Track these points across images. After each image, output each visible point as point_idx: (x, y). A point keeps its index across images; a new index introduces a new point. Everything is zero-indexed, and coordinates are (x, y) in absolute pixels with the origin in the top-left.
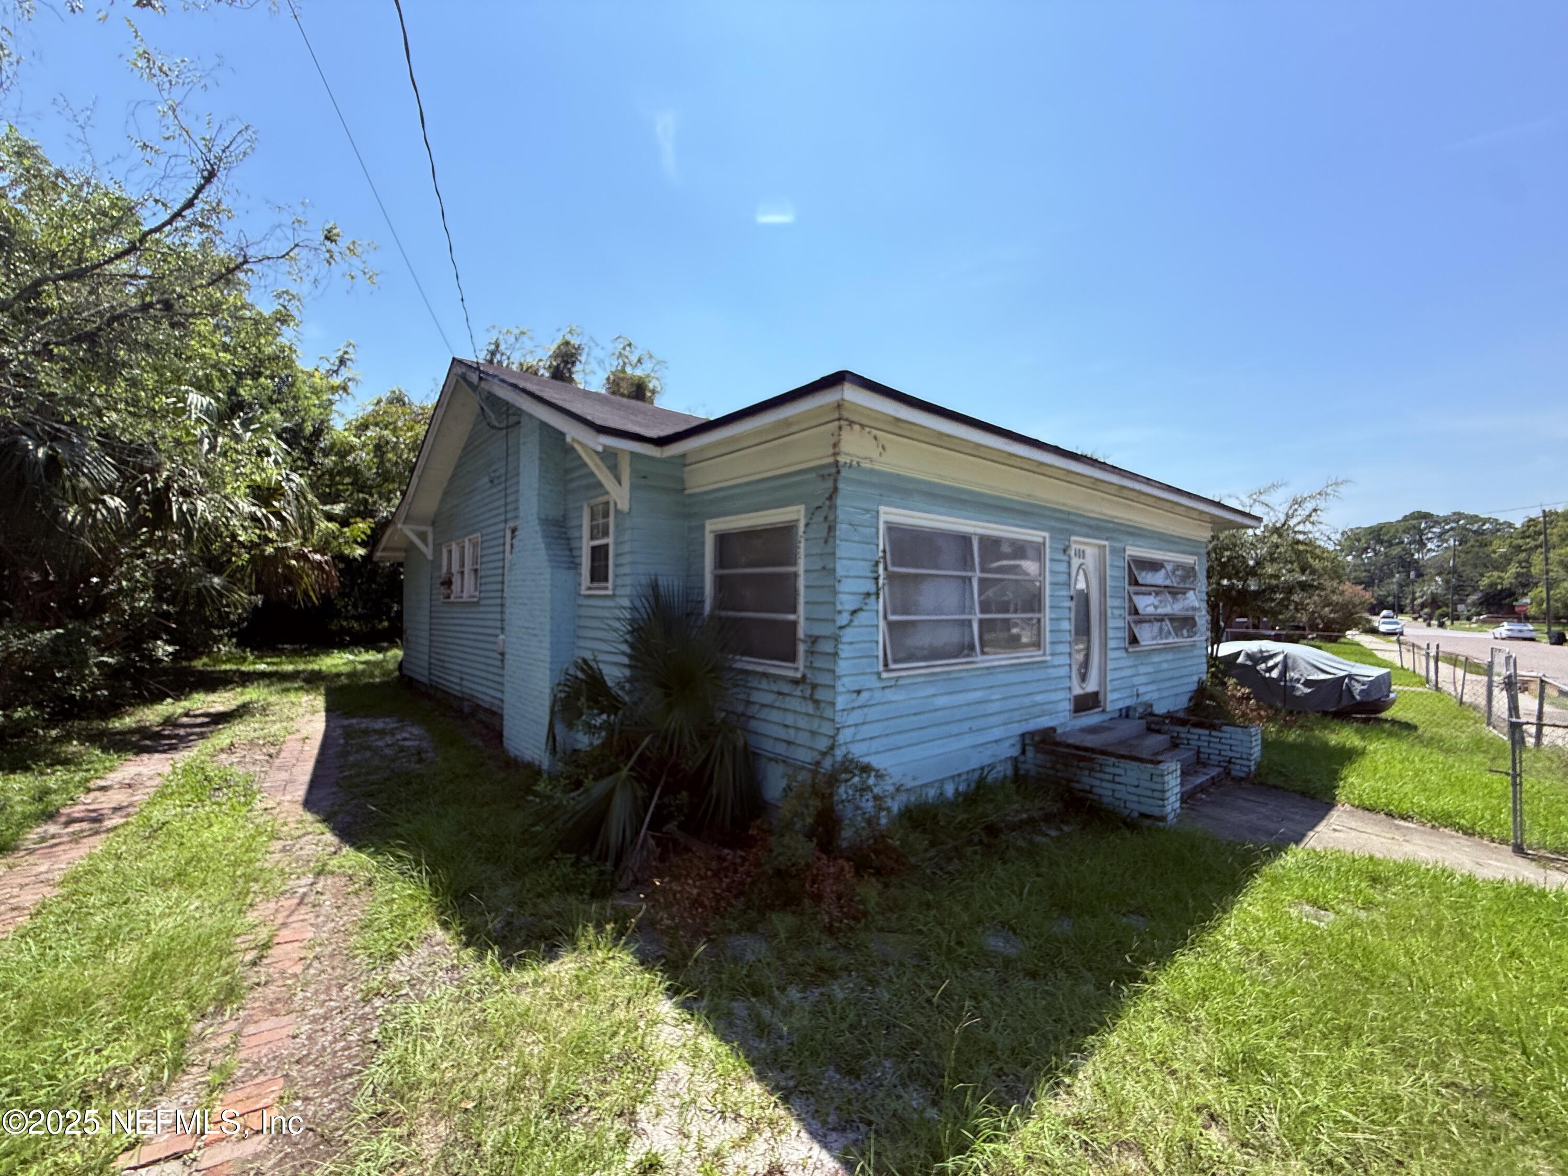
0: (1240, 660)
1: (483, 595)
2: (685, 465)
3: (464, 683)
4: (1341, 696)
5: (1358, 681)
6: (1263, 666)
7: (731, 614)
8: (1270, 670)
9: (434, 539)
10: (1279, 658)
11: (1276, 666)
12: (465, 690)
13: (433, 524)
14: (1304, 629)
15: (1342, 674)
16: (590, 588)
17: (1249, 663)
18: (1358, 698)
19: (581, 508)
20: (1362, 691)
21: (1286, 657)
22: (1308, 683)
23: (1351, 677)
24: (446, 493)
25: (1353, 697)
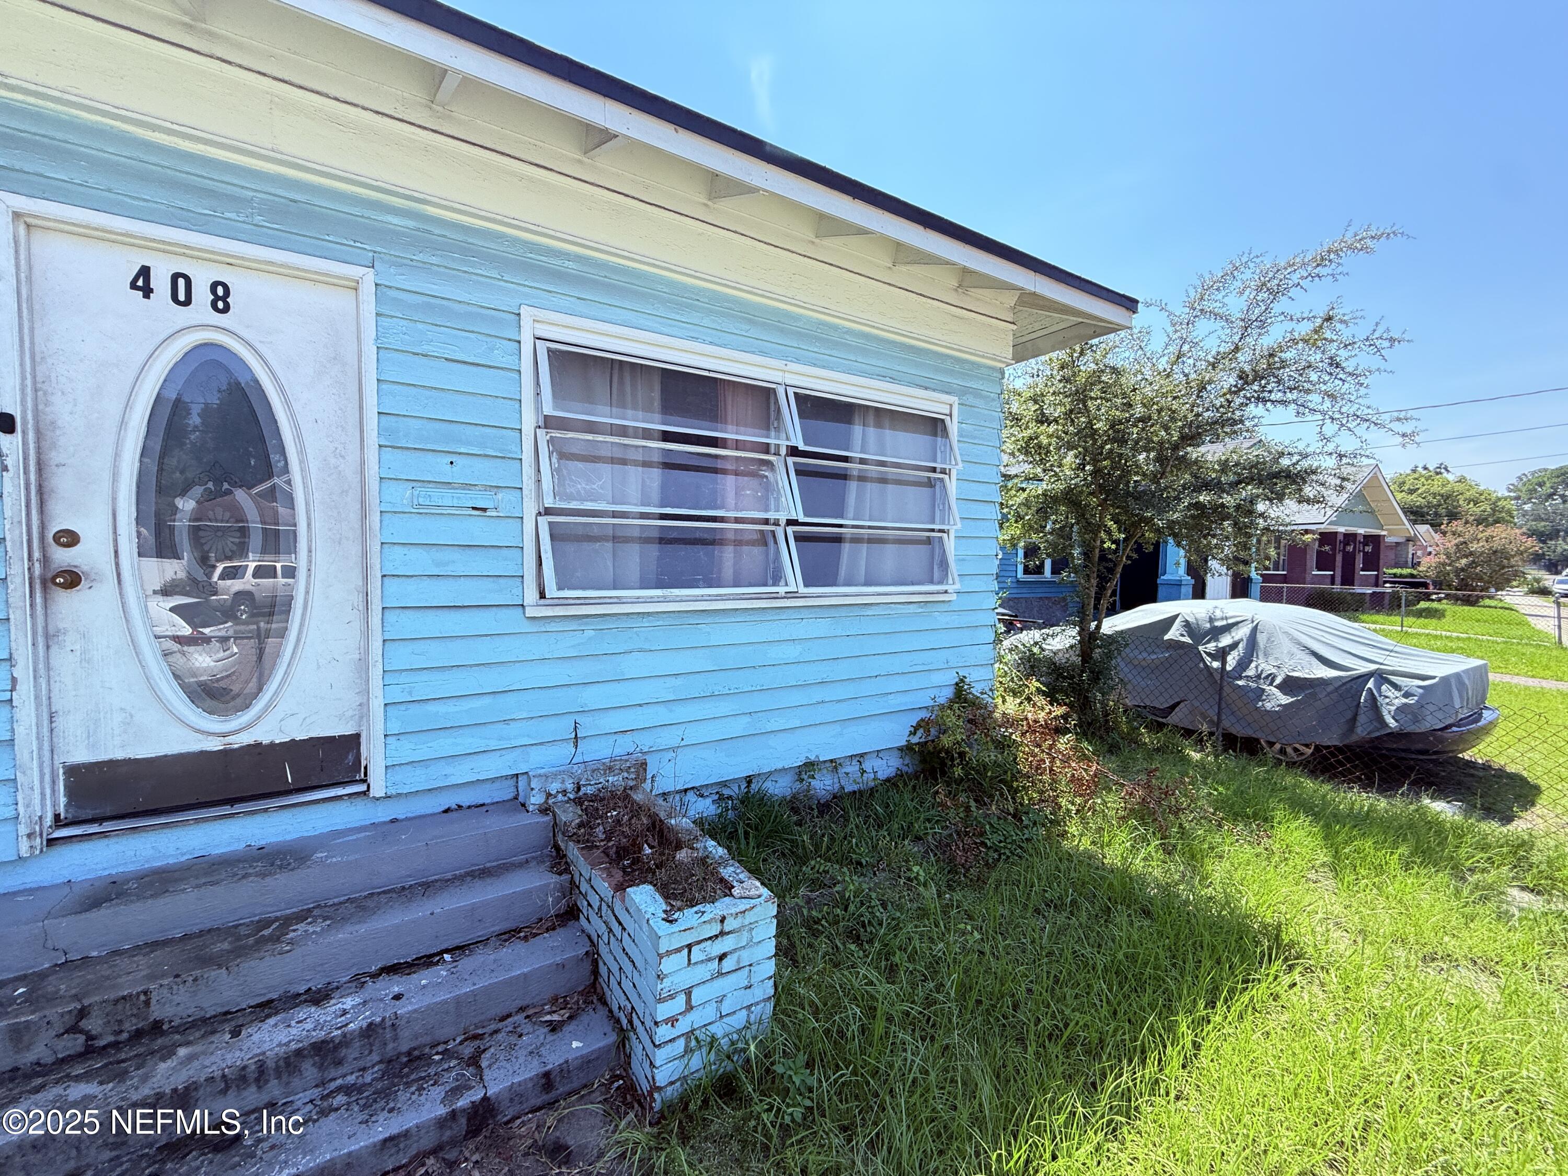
0: (1174, 634)
4: (1354, 719)
5: (1396, 687)
6: (1211, 647)
8: (1222, 654)
10: (1242, 633)
11: (1234, 646)
14: (1425, 585)
15: (1364, 668)
17: (1187, 639)
18: (1392, 723)
20: (1401, 709)
21: (1255, 630)
22: (1290, 685)
23: (1382, 677)
25: (1385, 724)
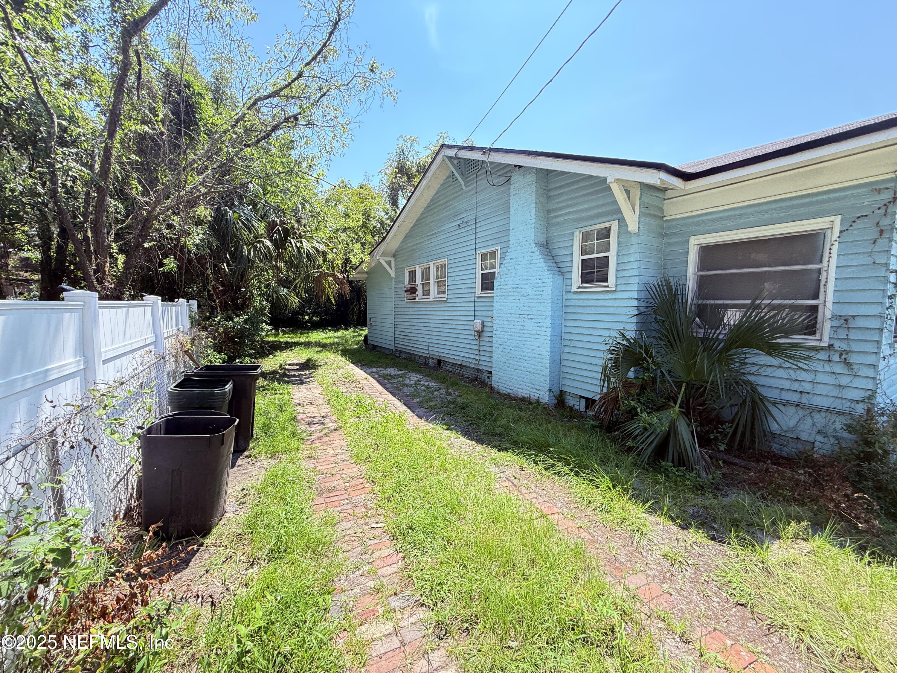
1: (449, 296)
2: (665, 200)
3: (430, 348)
7: (713, 302)
9: (395, 266)
12: (431, 353)
13: (394, 256)
16: (579, 288)
19: (572, 234)
24: (407, 237)
